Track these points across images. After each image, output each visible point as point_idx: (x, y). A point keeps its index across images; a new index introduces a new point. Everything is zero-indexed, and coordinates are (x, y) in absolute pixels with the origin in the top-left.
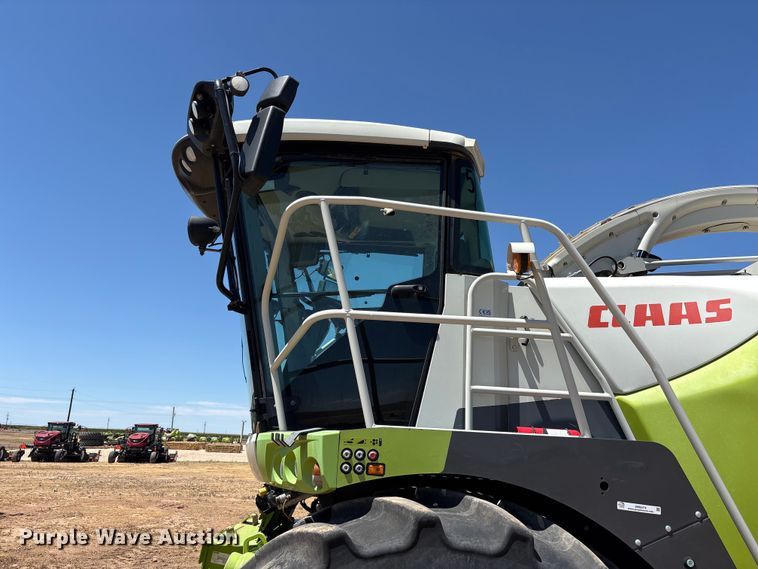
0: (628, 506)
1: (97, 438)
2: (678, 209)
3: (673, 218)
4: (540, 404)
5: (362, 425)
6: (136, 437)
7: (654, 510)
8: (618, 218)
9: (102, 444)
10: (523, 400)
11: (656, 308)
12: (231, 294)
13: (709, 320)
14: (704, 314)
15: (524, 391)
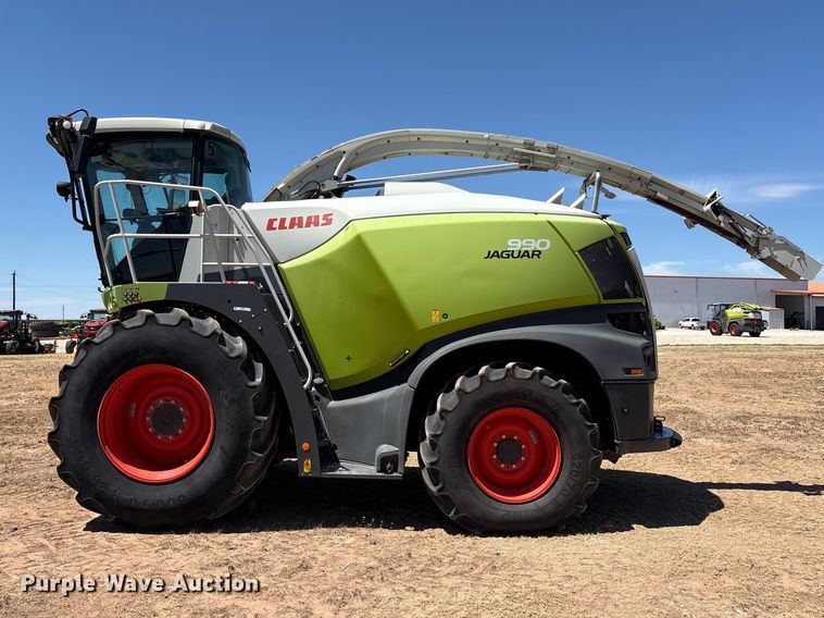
0: (238, 309)
1: (52, 329)
2: (358, 148)
3: (356, 153)
4: (244, 270)
5: (131, 282)
6: (94, 325)
7: (248, 309)
8: (322, 155)
9: (58, 335)
10: (236, 268)
11: (301, 219)
12: (84, 222)
13: (323, 225)
14: (321, 221)
15: (236, 264)
